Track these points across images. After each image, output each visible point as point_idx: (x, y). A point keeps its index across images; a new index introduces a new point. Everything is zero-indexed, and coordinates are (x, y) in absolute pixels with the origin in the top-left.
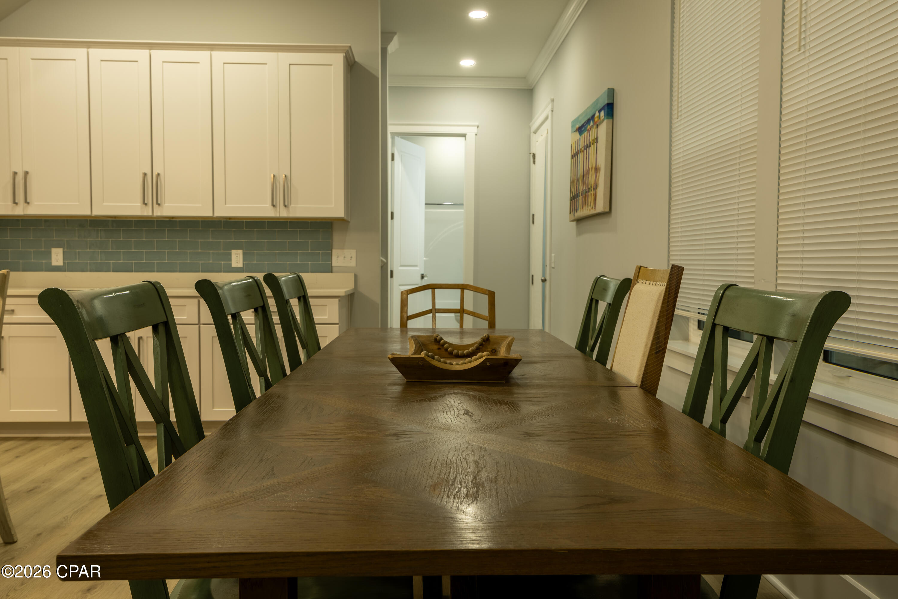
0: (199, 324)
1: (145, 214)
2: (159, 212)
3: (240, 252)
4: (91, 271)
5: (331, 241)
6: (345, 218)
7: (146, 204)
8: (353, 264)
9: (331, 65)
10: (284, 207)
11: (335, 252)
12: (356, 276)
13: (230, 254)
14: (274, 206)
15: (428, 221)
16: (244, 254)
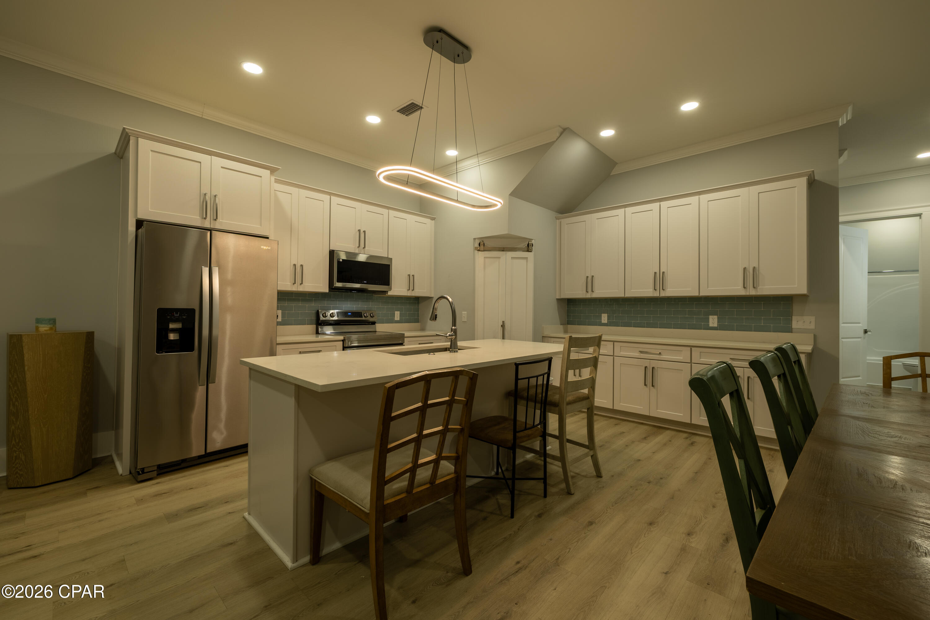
0: (691, 363)
1: (655, 295)
2: (663, 294)
3: (716, 317)
4: (621, 326)
5: (791, 310)
6: (808, 294)
7: (656, 290)
8: (812, 326)
9: (796, 187)
10: (753, 288)
11: (794, 318)
12: (815, 336)
13: (708, 318)
14: (744, 287)
15: (871, 285)
16: (718, 318)
